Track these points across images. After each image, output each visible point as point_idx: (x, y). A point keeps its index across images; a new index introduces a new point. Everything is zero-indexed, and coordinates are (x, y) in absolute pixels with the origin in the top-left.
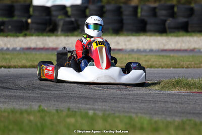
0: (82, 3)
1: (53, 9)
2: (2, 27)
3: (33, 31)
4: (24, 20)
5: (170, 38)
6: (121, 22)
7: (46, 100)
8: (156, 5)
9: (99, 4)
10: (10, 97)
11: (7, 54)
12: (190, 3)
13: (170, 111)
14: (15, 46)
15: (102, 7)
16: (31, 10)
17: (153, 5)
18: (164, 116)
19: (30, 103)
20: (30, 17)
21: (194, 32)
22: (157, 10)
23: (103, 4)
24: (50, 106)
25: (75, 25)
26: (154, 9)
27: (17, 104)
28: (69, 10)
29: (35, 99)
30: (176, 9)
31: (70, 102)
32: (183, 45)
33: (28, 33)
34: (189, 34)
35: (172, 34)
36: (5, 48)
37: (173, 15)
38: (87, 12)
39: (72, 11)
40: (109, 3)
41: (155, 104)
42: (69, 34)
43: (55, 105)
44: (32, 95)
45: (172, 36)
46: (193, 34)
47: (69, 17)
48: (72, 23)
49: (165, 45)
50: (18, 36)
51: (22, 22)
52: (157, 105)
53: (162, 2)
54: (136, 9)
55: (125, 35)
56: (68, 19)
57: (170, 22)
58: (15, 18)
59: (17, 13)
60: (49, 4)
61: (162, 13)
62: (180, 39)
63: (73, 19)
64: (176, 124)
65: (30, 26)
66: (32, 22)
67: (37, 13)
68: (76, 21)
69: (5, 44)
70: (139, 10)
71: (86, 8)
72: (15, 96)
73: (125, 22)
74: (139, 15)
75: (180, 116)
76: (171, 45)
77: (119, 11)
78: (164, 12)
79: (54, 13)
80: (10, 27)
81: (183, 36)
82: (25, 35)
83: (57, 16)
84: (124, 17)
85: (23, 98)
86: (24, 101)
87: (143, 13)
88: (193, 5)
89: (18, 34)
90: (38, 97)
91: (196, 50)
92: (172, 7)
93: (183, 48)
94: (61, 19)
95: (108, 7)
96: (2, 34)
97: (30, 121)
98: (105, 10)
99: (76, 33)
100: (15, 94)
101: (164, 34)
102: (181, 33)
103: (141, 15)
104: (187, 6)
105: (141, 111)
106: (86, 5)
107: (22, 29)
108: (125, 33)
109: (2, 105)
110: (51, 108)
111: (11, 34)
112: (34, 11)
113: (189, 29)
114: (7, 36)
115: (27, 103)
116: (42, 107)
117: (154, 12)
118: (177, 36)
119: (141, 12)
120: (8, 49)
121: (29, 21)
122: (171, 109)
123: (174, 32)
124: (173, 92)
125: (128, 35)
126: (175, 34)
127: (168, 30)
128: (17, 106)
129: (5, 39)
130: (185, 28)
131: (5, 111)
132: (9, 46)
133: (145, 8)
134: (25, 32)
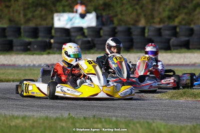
0: (97, 25)
1: (72, 30)
2: (29, 47)
3: (55, 49)
4: (47, 40)
5: (174, 54)
6: (131, 41)
7: (72, 109)
8: (161, 26)
9: (111, 26)
10: (42, 106)
11: (34, 70)
12: (190, 24)
13: (180, 117)
14: (40, 63)
15: (114, 28)
16: (53, 31)
17: (158, 26)
18: (176, 122)
19: (60, 111)
20: (52, 37)
21: (194, 49)
22: (162, 31)
23: (114, 25)
24: (77, 114)
25: (92, 44)
26: (160, 29)
27: (48, 113)
28: (86, 31)
29: (63, 108)
30: (178, 30)
31: (93, 110)
32: (186, 60)
33: (51, 51)
34: (190, 51)
35: (176, 51)
36: (32, 65)
37: (175, 34)
38: (102, 33)
39: (88, 31)
40: (119, 25)
41: (167, 111)
42: (87, 52)
43: (80, 113)
44: (61, 105)
45: (175, 53)
46: (194, 51)
47: (86, 37)
48: (89, 42)
49: (169, 61)
50: (42, 54)
51: (46, 42)
52: (169, 112)
53: (166, 24)
54: (143, 29)
55: (135, 53)
56: (85, 39)
57: (173, 40)
58: (39, 39)
59: (41, 34)
60: (68, 26)
61: (166, 33)
62: (183, 55)
63: (90, 39)
64: (188, 128)
65: (53, 45)
66: (55, 42)
67: (58, 34)
68: (92, 40)
69: (32, 61)
70: (146, 31)
71: (101, 29)
72: (46, 105)
73: (135, 40)
74: (146, 35)
75: (190, 122)
76: (175, 60)
77: (128, 32)
78: (167, 32)
79: (73, 34)
80: (35, 47)
81: (185, 52)
82: (49, 53)
83: (76, 37)
84: (134, 37)
85: (52, 107)
86: (54, 110)
87: (150, 33)
88: (192, 26)
89: (42, 53)
90: (66, 106)
91: (196, 65)
92: (175, 28)
93: (185, 63)
94: (80, 39)
95: (119, 29)
96: (28, 52)
97: (63, 127)
98: (116, 30)
99: (92, 51)
100: (45, 104)
101: (169, 51)
102: (184, 50)
103: (148, 35)
104: (187, 27)
105: (156, 117)
106: (100, 27)
107: (46, 48)
108: (135, 51)
109: (35, 113)
110: (78, 115)
111: (36, 52)
112: (55, 32)
113: (191, 47)
114: (33, 54)
115: (57, 111)
116: (71, 115)
117: (159, 32)
118: (180, 53)
119: (148, 32)
120: (34, 65)
121: (52, 41)
122: (181, 115)
123: (177, 49)
124: (181, 101)
125: (137, 52)
126: (178, 51)
127: (172, 48)
128: (49, 114)
129: (32, 57)
130: (186, 46)
131: (40, 119)
132: (35, 63)
133: (152, 29)
134: (48, 51)
